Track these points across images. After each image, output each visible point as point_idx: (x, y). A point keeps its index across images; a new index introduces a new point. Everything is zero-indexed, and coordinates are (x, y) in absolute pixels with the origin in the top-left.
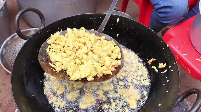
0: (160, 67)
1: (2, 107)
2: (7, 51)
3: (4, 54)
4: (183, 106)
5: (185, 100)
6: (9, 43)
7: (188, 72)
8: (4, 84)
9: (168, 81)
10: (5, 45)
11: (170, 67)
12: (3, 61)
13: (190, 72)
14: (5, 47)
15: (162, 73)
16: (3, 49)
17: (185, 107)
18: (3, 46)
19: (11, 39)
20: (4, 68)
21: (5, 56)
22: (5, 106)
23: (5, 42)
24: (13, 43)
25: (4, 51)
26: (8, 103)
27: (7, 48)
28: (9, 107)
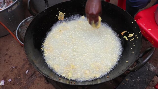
0: (129, 36)
1: (17, 69)
2: (22, 30)
3: (20, 31)
4: (147, 67)
5: (149, 63)
6: (23, 24)
7: (152, 43)
8: (19, 53)
9: (134, 45)
10: (20, 25)
11: (136, 36)
12: (19, 37)
13: (153, 43)
14: (20, 27)
15: (130, 40)
16: (19, 28)
17: (148, 68)
18: (19, 26)
19: (25, 22)
20: (19, 41)
21: (20, 33)
22: (19, 68)
23: (21, 23)
24: (26, 24)
25: (20, 29)
26: (21, 66)
27: (22, 27)
28: (22, 69)
